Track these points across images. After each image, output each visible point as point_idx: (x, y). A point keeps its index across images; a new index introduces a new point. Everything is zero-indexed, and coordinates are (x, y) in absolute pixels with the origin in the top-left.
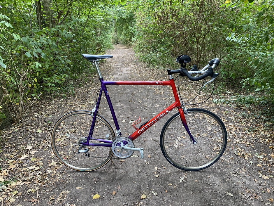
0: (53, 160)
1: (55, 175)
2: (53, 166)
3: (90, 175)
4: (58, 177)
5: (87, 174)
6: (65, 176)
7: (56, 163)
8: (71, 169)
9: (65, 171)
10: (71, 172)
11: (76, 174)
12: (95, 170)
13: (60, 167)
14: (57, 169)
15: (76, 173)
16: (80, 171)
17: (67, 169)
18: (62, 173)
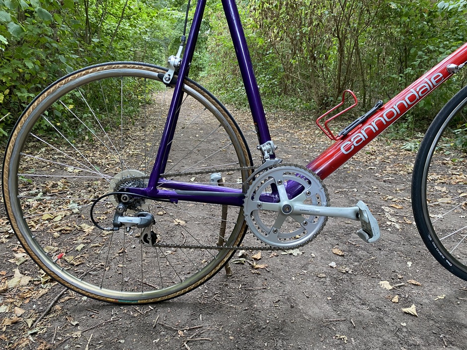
0: (17, 271)
1: (16, 323)
2: (15, 290)
3: (159, 316)
4: (30, 329)
5: (147, 314)
6: (57, 326)
7: (26, 280)
8: (85, 298)
9: (57, 307)
10: (81, 310)
11: (102, 316)
12: (175, 300)
13: (42, 292)
14: (27, 301)
15: (103, 313)
16: (118, 303)
17: (67, 298)
18: (48, 313)
